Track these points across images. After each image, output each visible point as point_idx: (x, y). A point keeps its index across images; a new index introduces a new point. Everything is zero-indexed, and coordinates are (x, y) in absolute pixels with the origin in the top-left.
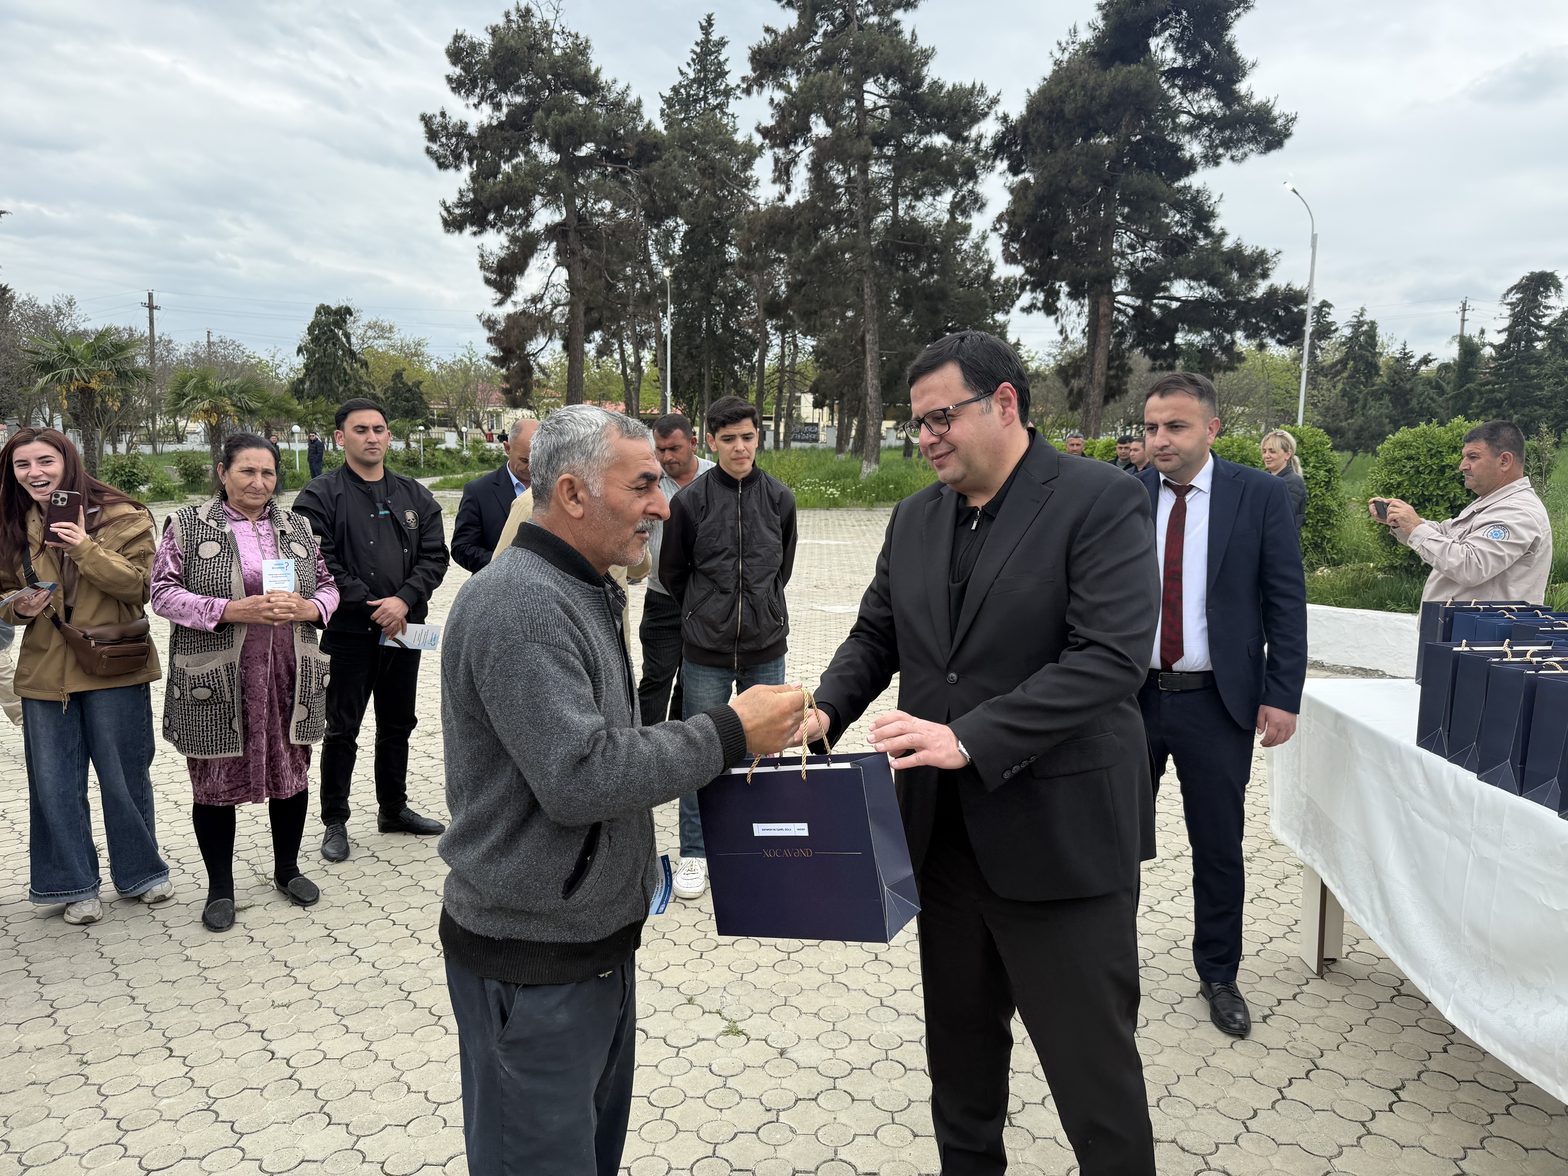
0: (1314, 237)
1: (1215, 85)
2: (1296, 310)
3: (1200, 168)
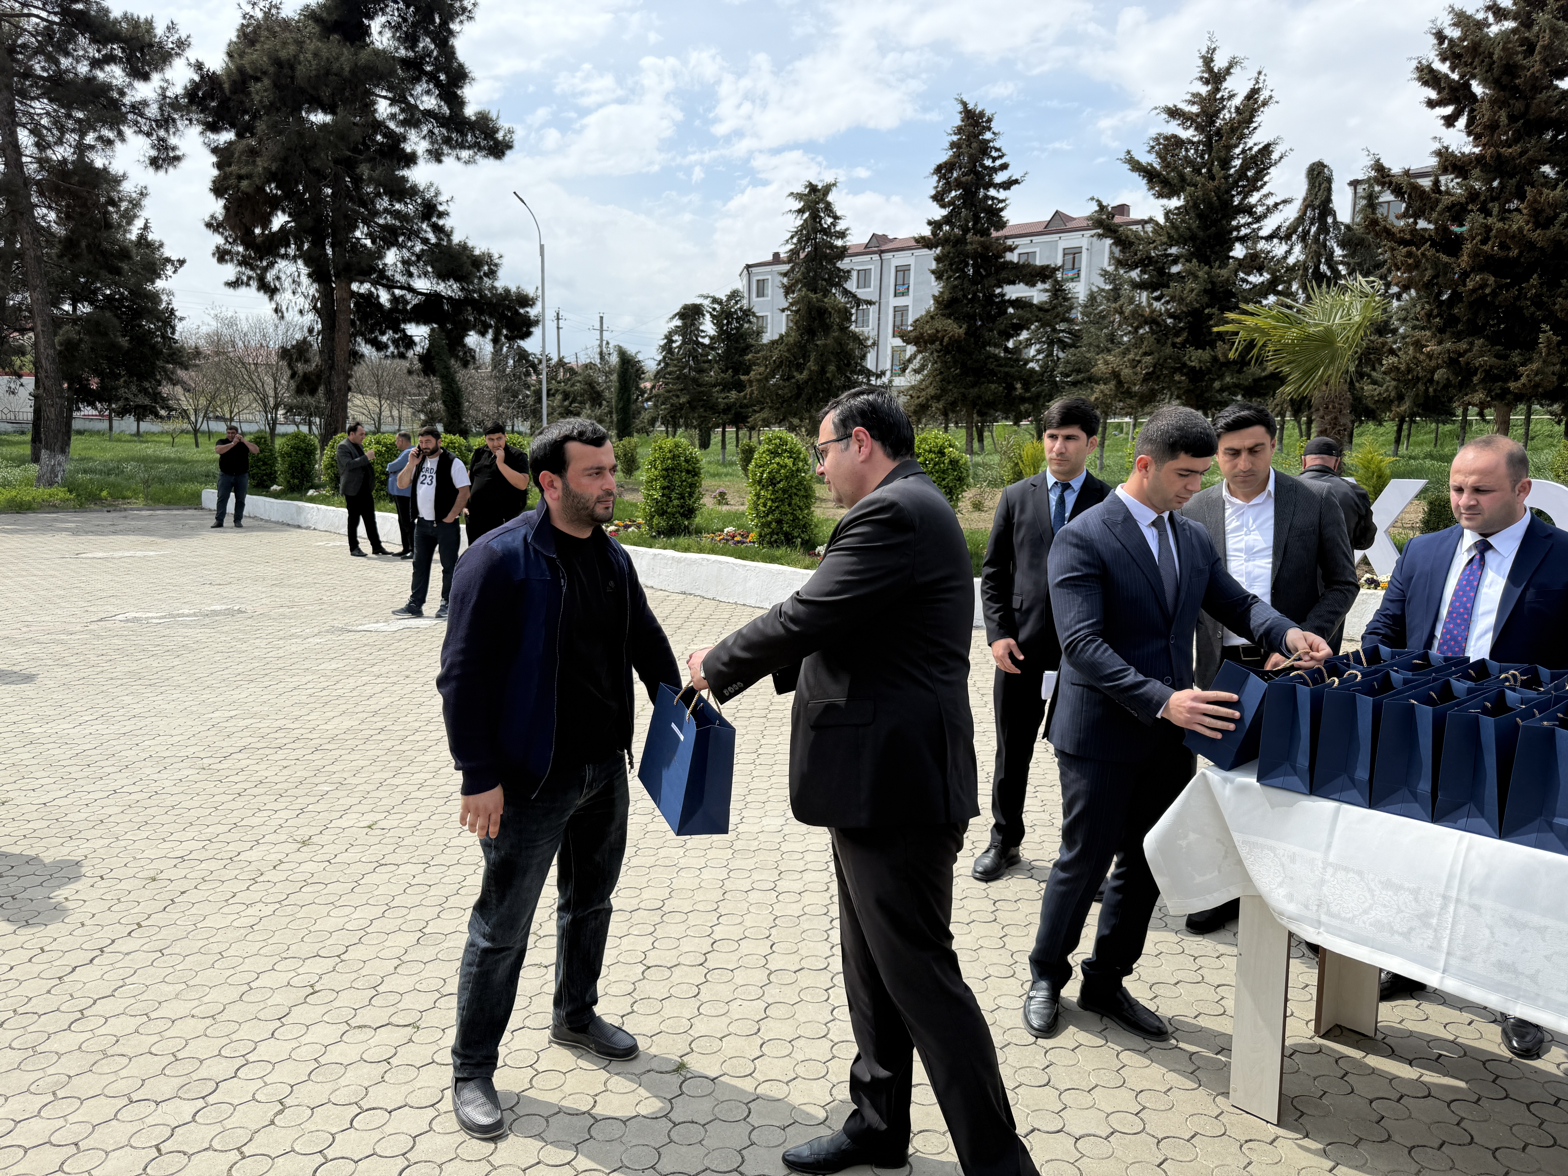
0: (542, 247)
1: (438, 84)
2: (522, 311)
3: (421, 162)
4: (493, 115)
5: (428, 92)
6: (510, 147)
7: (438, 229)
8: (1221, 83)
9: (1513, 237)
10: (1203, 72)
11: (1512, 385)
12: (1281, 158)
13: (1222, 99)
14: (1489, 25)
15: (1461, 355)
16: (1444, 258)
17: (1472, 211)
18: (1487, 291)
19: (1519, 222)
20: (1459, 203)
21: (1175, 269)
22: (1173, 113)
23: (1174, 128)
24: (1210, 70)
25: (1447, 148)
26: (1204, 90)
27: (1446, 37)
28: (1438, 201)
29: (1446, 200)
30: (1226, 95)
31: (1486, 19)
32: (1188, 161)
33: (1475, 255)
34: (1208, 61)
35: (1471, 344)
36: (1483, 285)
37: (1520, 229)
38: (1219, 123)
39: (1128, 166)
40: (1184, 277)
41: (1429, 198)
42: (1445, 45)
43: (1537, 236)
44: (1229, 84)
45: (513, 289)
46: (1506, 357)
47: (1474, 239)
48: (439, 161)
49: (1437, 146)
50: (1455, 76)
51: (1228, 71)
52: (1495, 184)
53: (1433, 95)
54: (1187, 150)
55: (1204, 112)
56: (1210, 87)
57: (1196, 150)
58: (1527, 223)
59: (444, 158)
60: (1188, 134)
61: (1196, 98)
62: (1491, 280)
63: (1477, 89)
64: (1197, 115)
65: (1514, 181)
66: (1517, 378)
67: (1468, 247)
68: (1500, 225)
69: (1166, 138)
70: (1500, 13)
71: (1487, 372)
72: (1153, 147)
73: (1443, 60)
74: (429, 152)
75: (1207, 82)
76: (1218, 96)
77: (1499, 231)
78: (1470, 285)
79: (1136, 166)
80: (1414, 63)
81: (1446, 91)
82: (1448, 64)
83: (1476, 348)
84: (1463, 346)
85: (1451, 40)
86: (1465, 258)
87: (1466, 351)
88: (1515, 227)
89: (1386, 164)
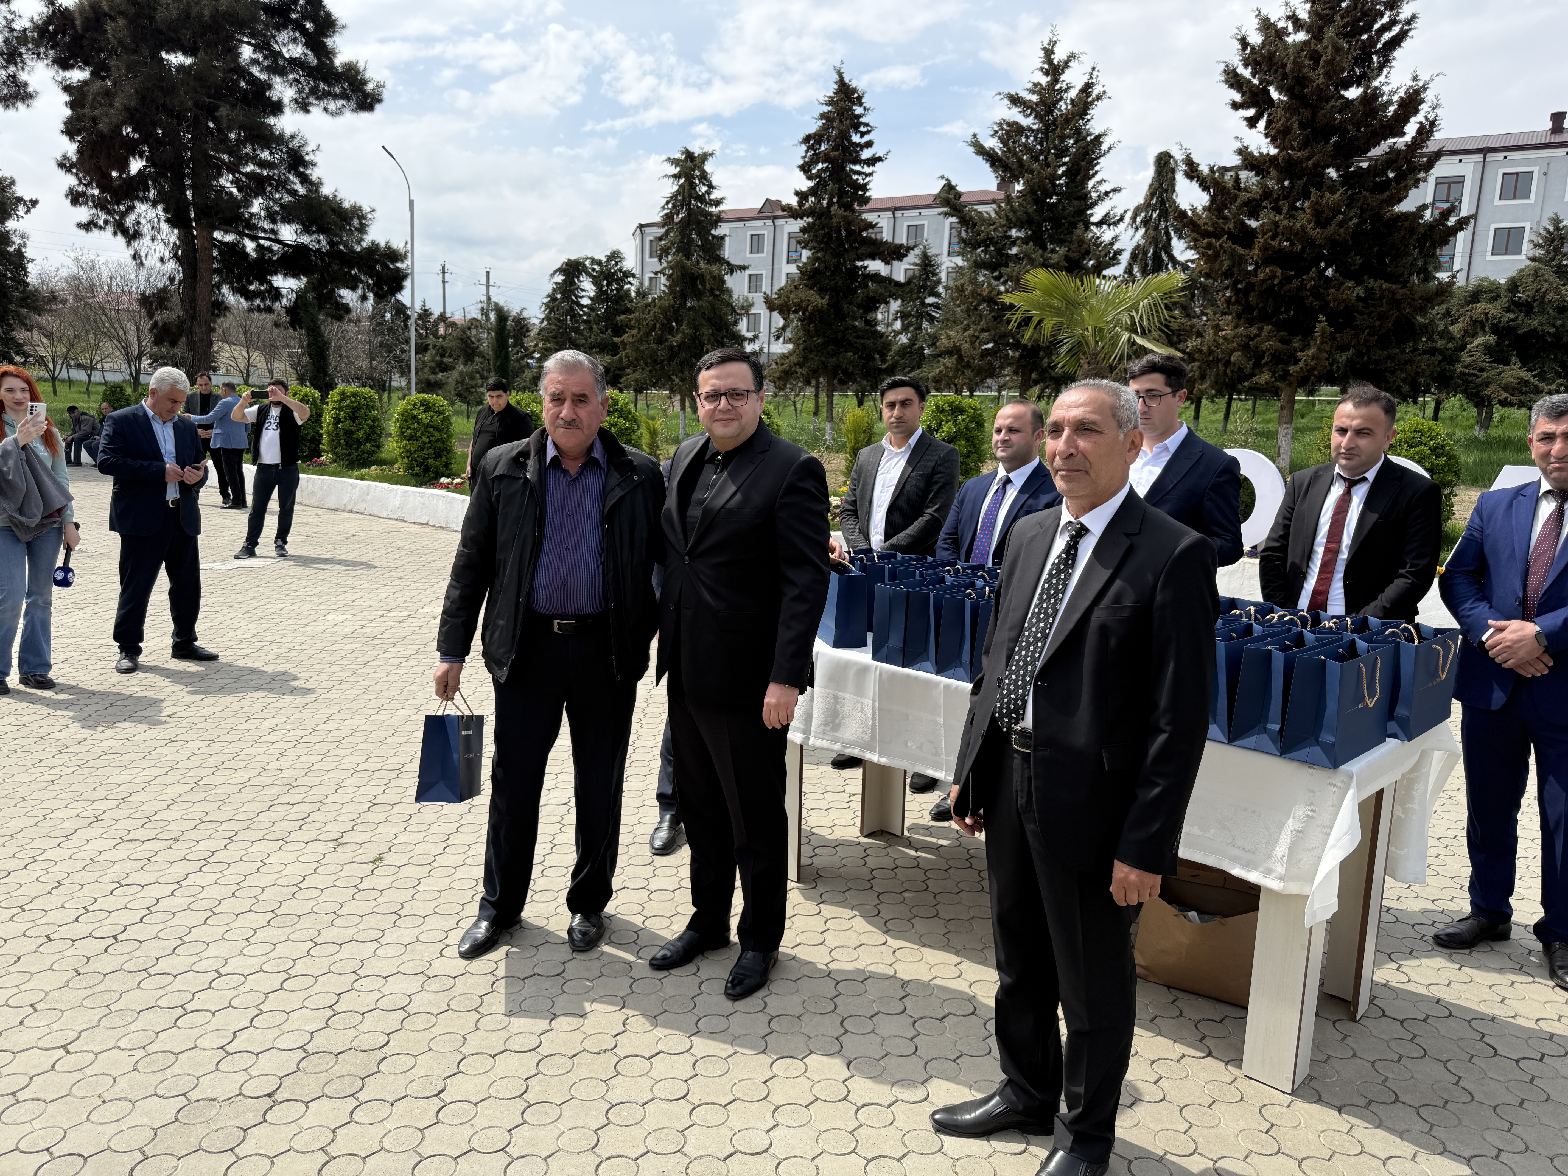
0: (411, 203)
2: (392, 266)
4: (361, 66)
5: (294, 41)
6: (380, 101)
7: (305, 179)
8: (1060, 74)
9: (1297, 234)
10: (1044, 63)
11: (1292, 369)
12: (1110, 148)
13: (1060, 89)
14: (1288, 35)
15: (1251, 339)
16: (1240, 250)
17: (1266, 207)
18: (1276, 282)
19: (1303, 220)
20: (1254, 200)
21: (1014, 251)
22: (1015, 100)
23: (1015, 115)
24: (1050, 61)
25: (1246, 148)
26: (1044, 80)
27: (1248, 44)
28: (1236, 197)
29: (1244, 196)
30: (1064, 86)
31: (1286, 28)
32: (1027, 148)
33: (1265, 248)
34: (1048, 53)
35: (1261, 329)
36: (1273, 276)
37: (1303, 228)
38: (1056, 113)
39: (972, 149)
40: (1019, 259)
41: (1229, 193)
42: (1248, 51)
43: (1316, 233)
44: (1067, 77)
45: (383, 244)
46: (1287, 342)
47: (1265, 234)
48: (307, 111)
49: (1238, 145)
50: (1256, 81)
51: (1066, 64)
52: (1286, 183)
53: (1237, 97)
54: (1027, 137)
55: (1042, 101)
56: (1049, 79)
57: (1036, 138)
58: (1309, 222)
59: (311, 108)
60: (1028, 121)
61: (1036, 88)
62: (1279, 272)
63: (1275, 94)
64: (1037, 105)
65: (1300, 183)
66: (1296, 361)
67: (1260, 240)
68: (1286, 222)
69: (1008, 124)
70: (1298, 24)
71: (1273, 355)
72: (996, 132)
73: (1246, 66)
74: (296, 101)
75: (1047, 73)
76: (1057, 88)
77: (1285, 227)
78: (1261, 276)
79: (980, 150)
80: (1222, 67)
81: (1248, 95)
82: (1250, 69)
83: (1264, 334)
84: (1254, 331)
85: (1253, 48)
86: (1256, 251)
87: (1257, 336)
88: (1298, 225)
89: (1196, 159)
